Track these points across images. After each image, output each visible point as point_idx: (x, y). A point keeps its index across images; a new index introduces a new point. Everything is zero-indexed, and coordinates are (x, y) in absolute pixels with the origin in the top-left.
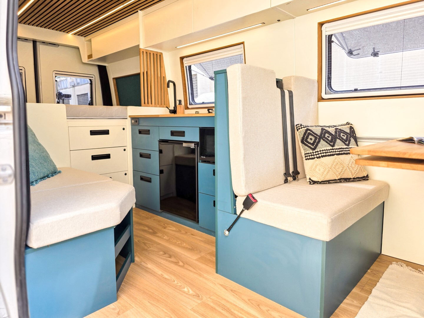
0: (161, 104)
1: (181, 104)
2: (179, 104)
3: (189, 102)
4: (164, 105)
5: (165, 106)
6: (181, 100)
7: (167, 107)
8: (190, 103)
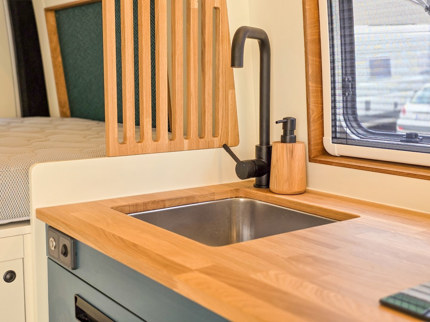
0: (201, 136)
1: (293, 140)
2: (284, 140)
3: (334, 126)
4: (214, 135)
5: (216, 140)
6: (293, 122)
7: (226, 147)
8: (334, 132)
